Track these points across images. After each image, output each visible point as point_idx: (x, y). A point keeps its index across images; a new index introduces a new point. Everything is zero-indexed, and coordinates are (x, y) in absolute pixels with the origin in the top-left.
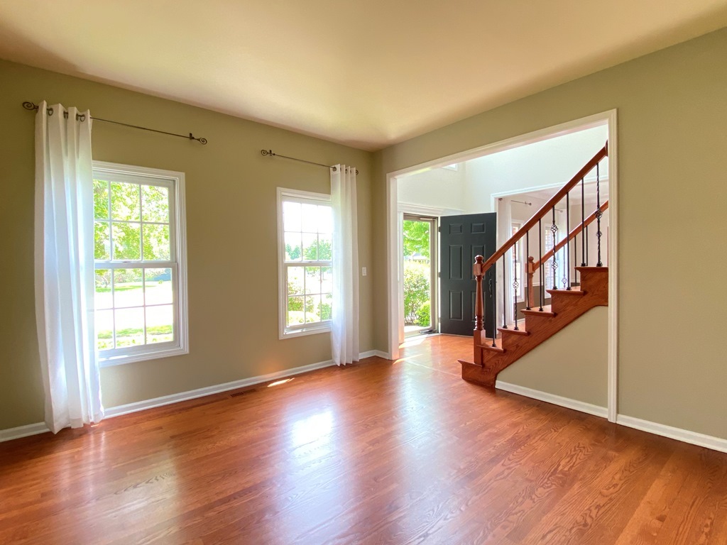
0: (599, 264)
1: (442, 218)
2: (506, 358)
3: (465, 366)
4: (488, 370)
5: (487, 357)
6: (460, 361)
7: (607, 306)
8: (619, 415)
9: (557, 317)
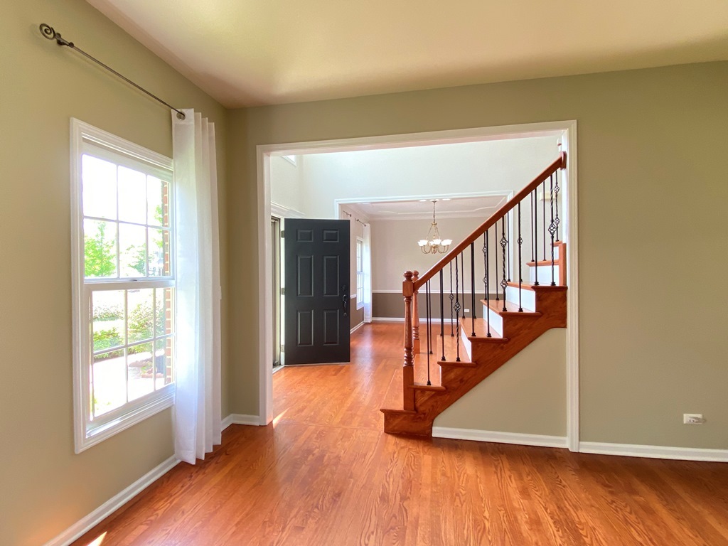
0: (553, 284)
1: (286, 220)
2: (447, 397)
3: (390, 415)
4: (422, 416)
5: (421, 399)
6: (382, 410)
7: (565, 327)
8: (581, 443)
9: (510, 343)
